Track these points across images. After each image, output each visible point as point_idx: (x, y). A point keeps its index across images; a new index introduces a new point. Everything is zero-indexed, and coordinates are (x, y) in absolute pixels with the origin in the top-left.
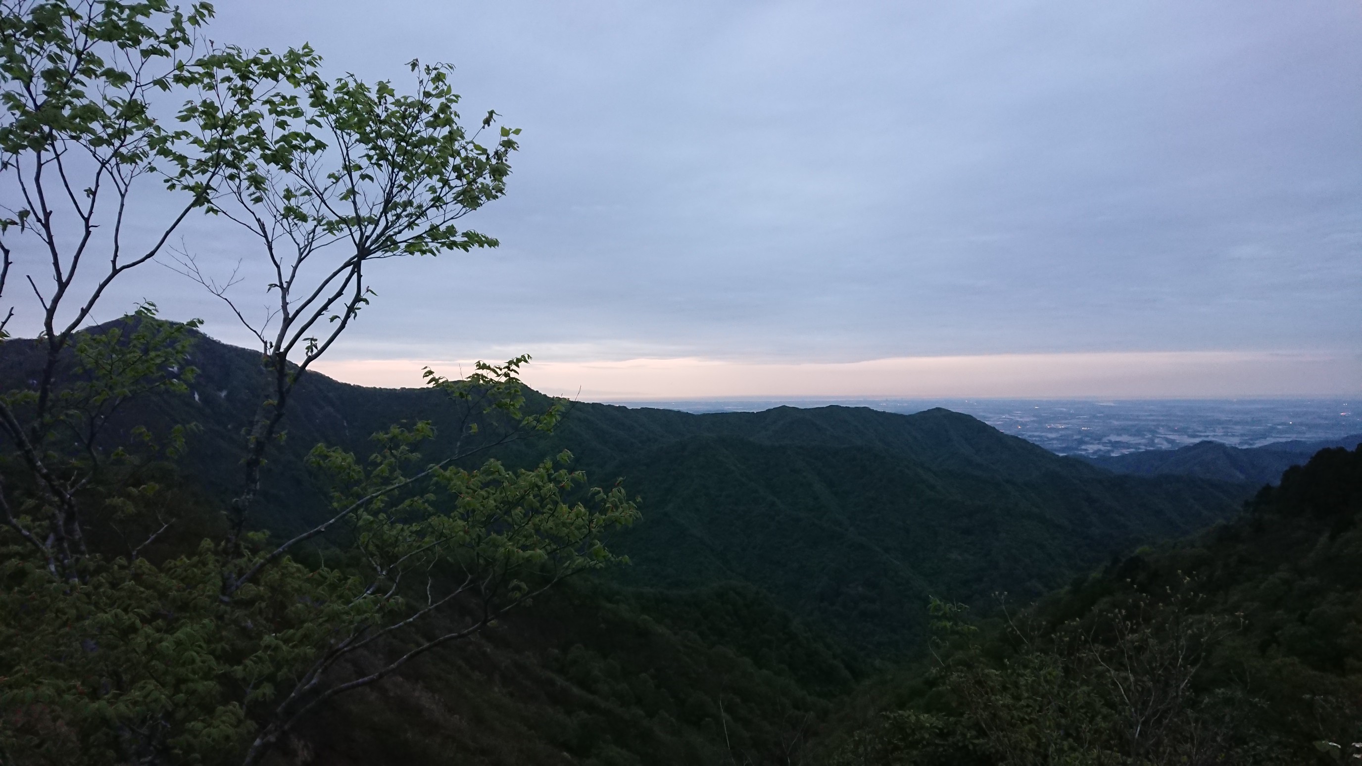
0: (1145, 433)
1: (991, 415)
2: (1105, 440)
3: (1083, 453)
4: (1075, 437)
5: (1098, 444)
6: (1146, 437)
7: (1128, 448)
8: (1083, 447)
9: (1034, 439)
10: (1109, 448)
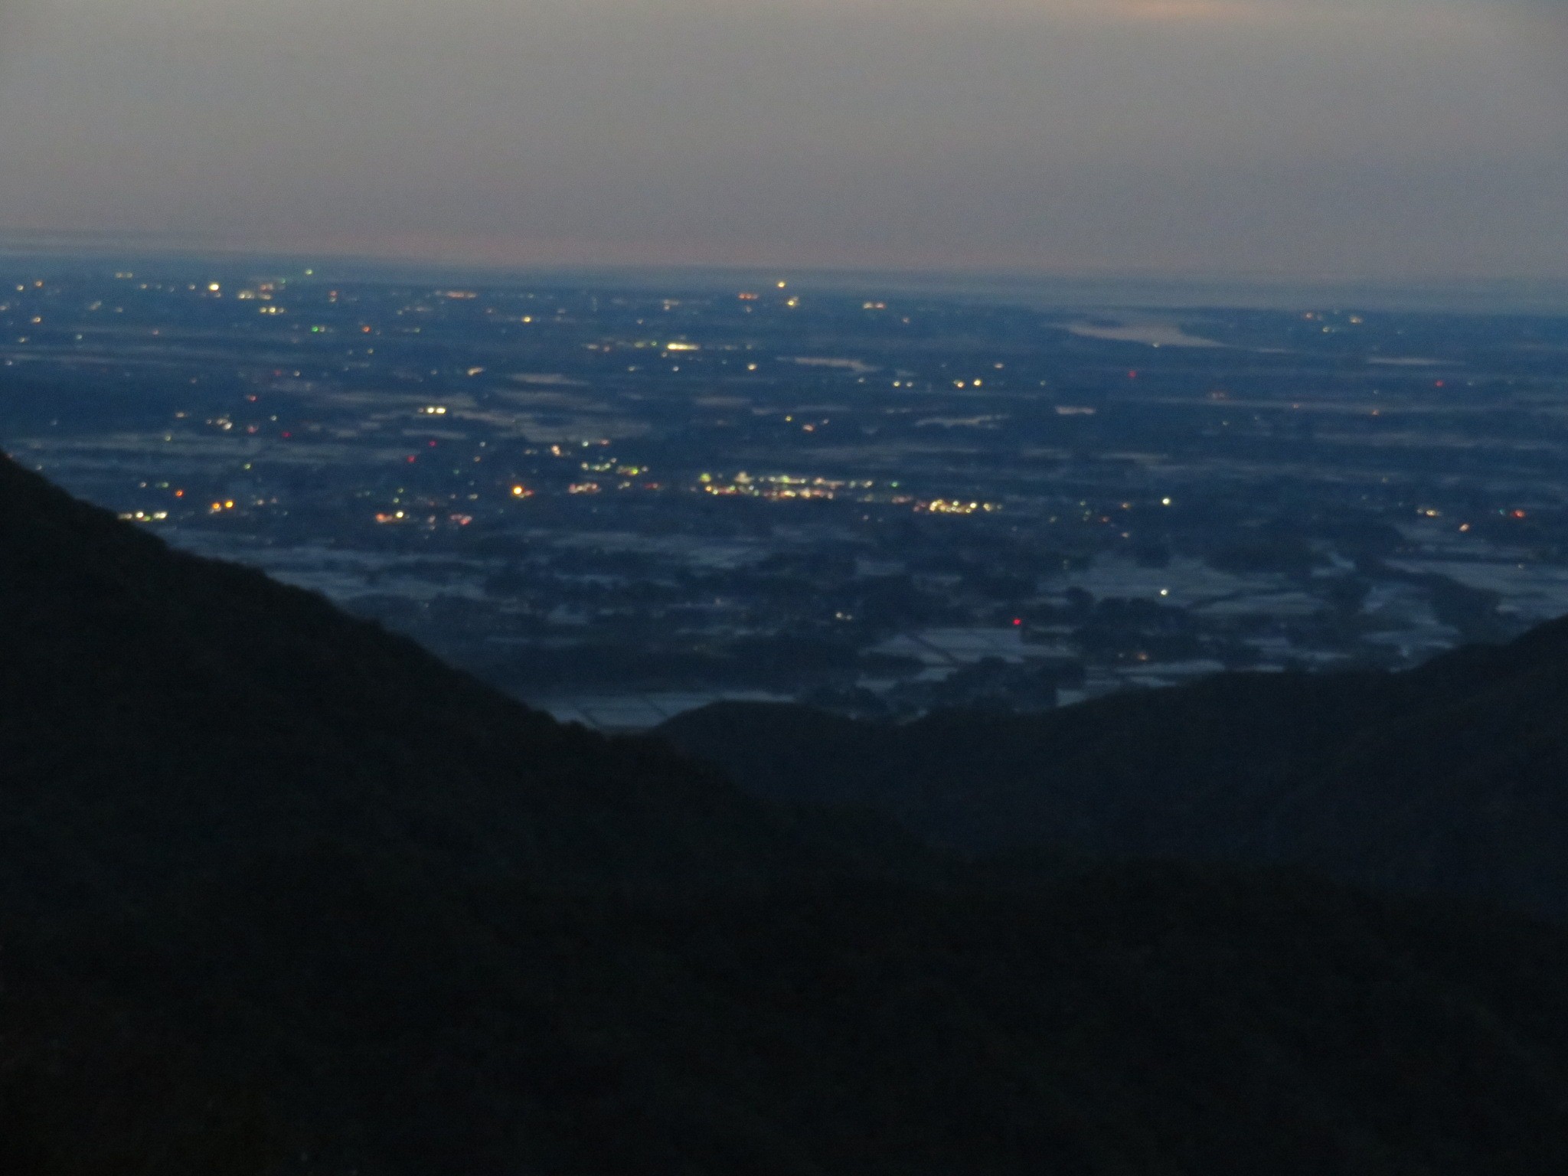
0: (1317, 546)
1: (357, 398)
2: (1054, 591)
3: (879, 686)
4: (866, 568)
5: (1001, 620)
6: (1320, 572)
7: (1188, 649)
8: (899, 644)
9: (588, 578)
10: (1062, 651)
